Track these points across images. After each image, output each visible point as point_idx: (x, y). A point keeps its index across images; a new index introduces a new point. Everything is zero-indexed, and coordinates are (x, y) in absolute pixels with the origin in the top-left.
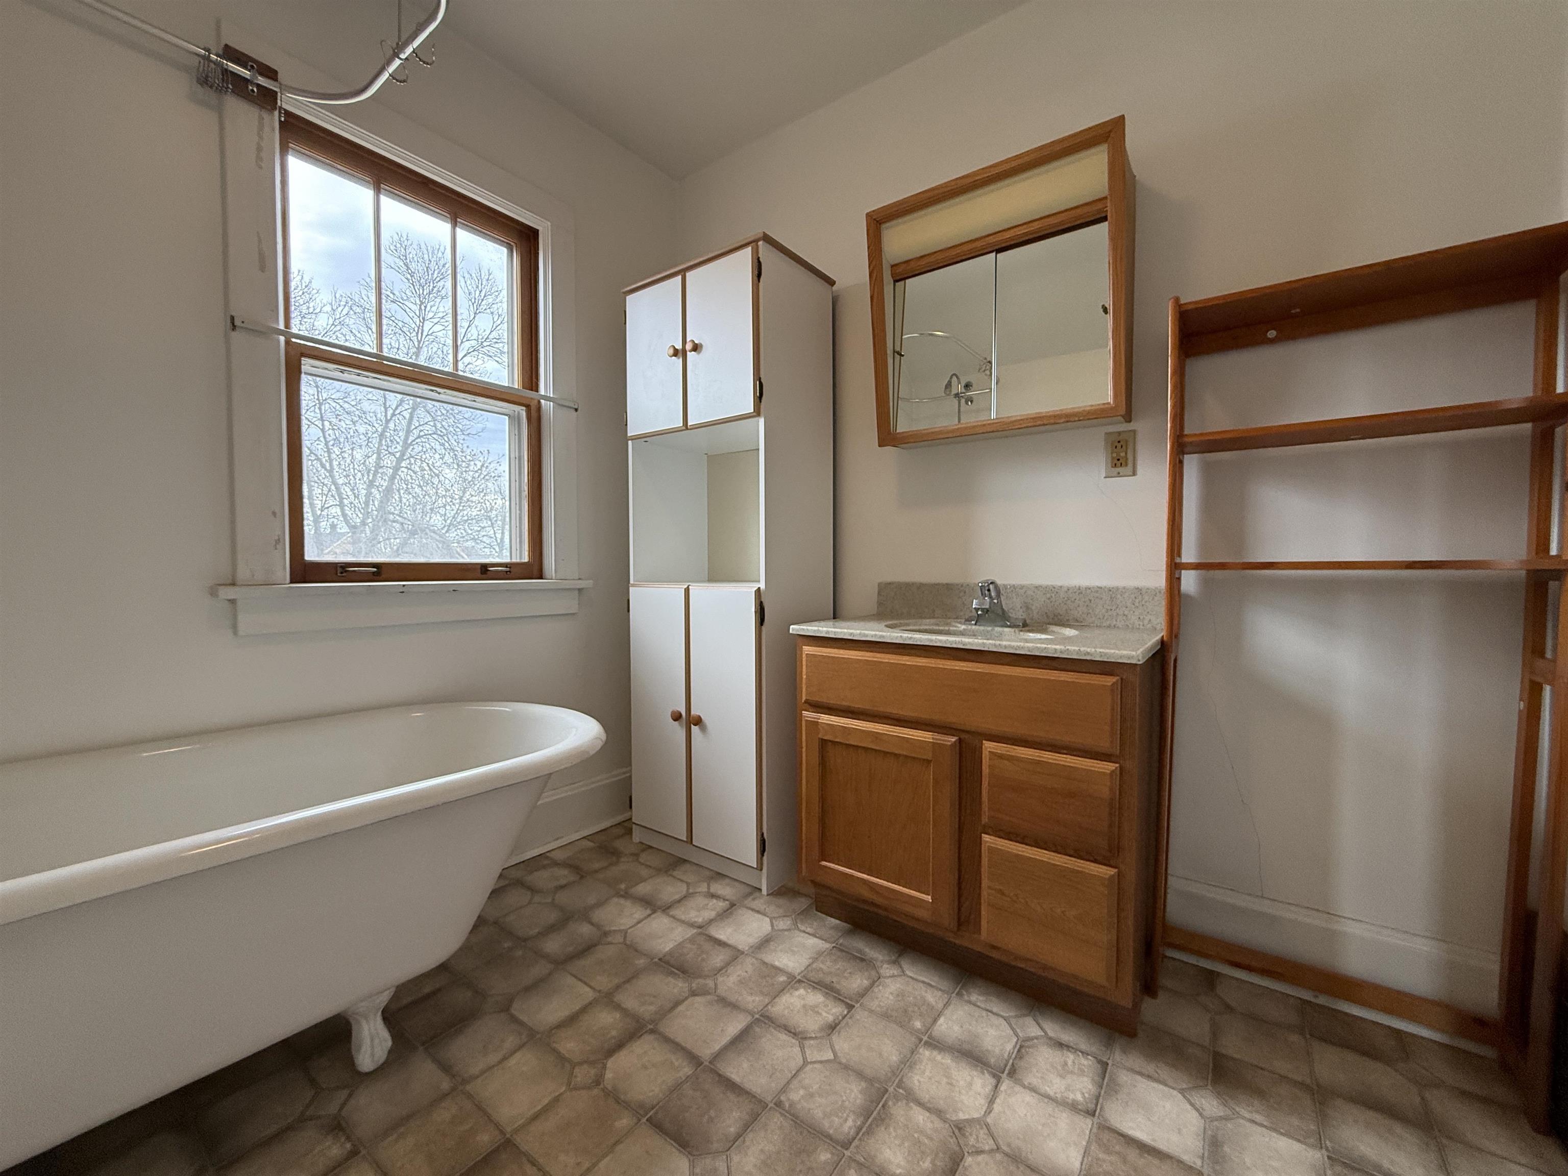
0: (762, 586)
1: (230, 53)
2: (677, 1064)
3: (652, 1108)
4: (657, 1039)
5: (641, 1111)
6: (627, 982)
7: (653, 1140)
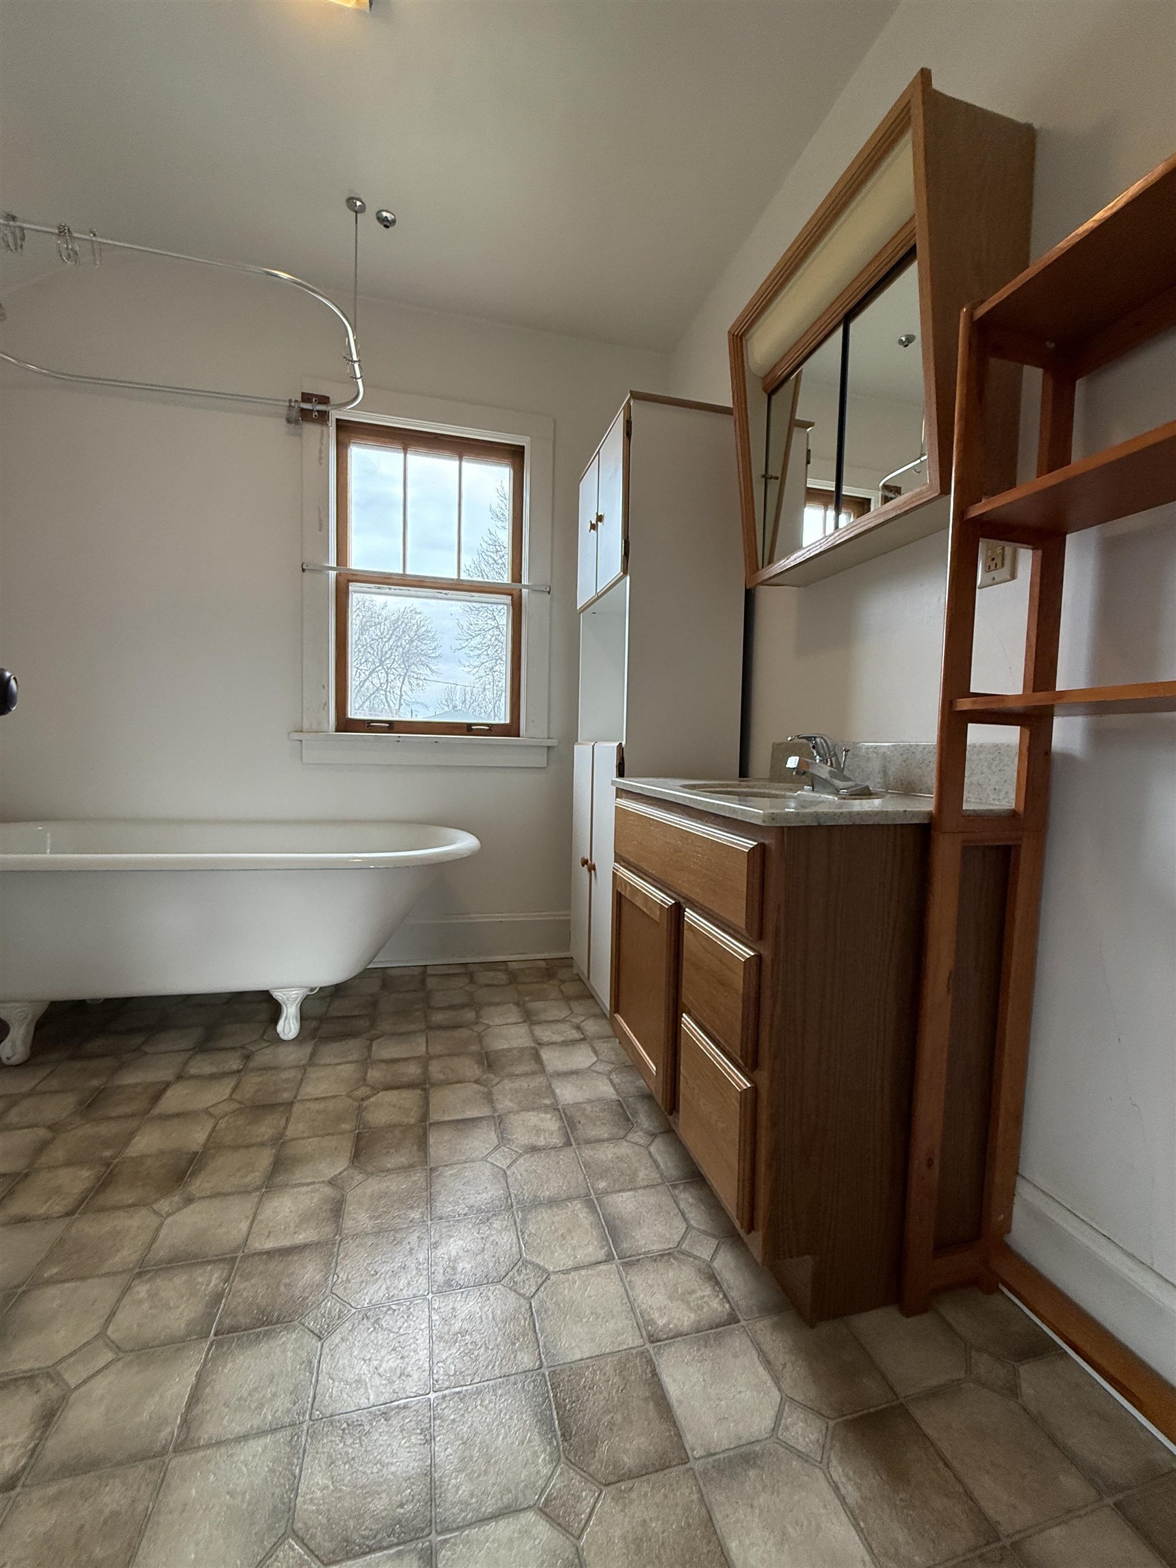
0: (624, 743)
1: (306, 397)
2: (412, 1114)
3: (370, 1128)
4: (420, 1095)
5: (361, 1126)
6: (450, 1055)
7: (347, 1144)
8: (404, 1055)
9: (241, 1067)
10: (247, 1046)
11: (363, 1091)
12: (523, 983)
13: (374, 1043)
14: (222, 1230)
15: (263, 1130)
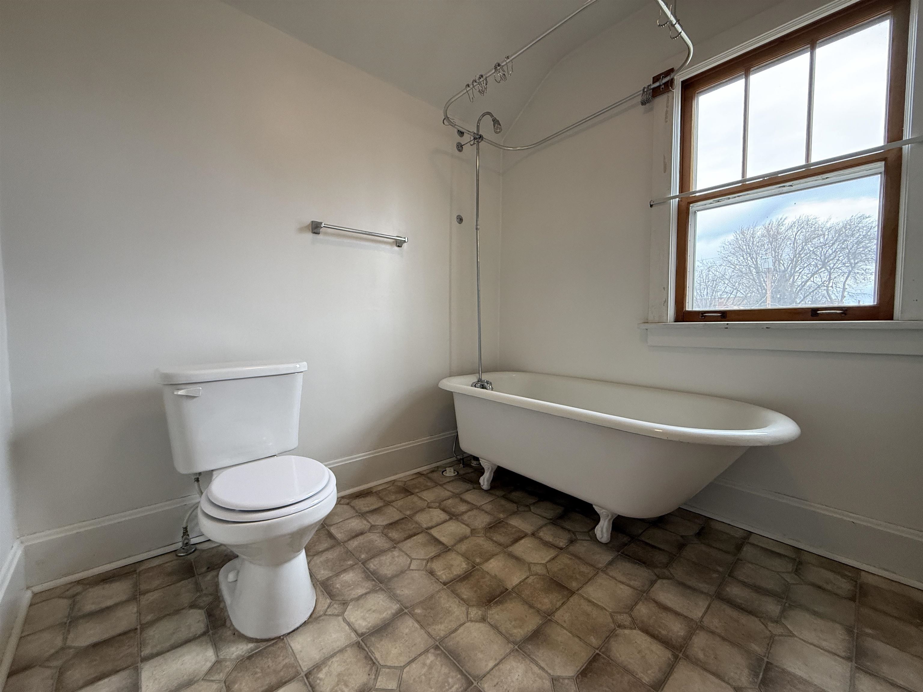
1: (656, 79)
2: (649, 672)
3: (609, 657)
4: (669, 659)
5: (603, 650)
6: (724, 639)
7: (584, 656)
8: (678, 609)
9: (564, 546)
10: (577, 533)
11: (624, 619)
12: (875, 609)
13: (659, 581)
14: (480, 655)
15: (546, 600)
